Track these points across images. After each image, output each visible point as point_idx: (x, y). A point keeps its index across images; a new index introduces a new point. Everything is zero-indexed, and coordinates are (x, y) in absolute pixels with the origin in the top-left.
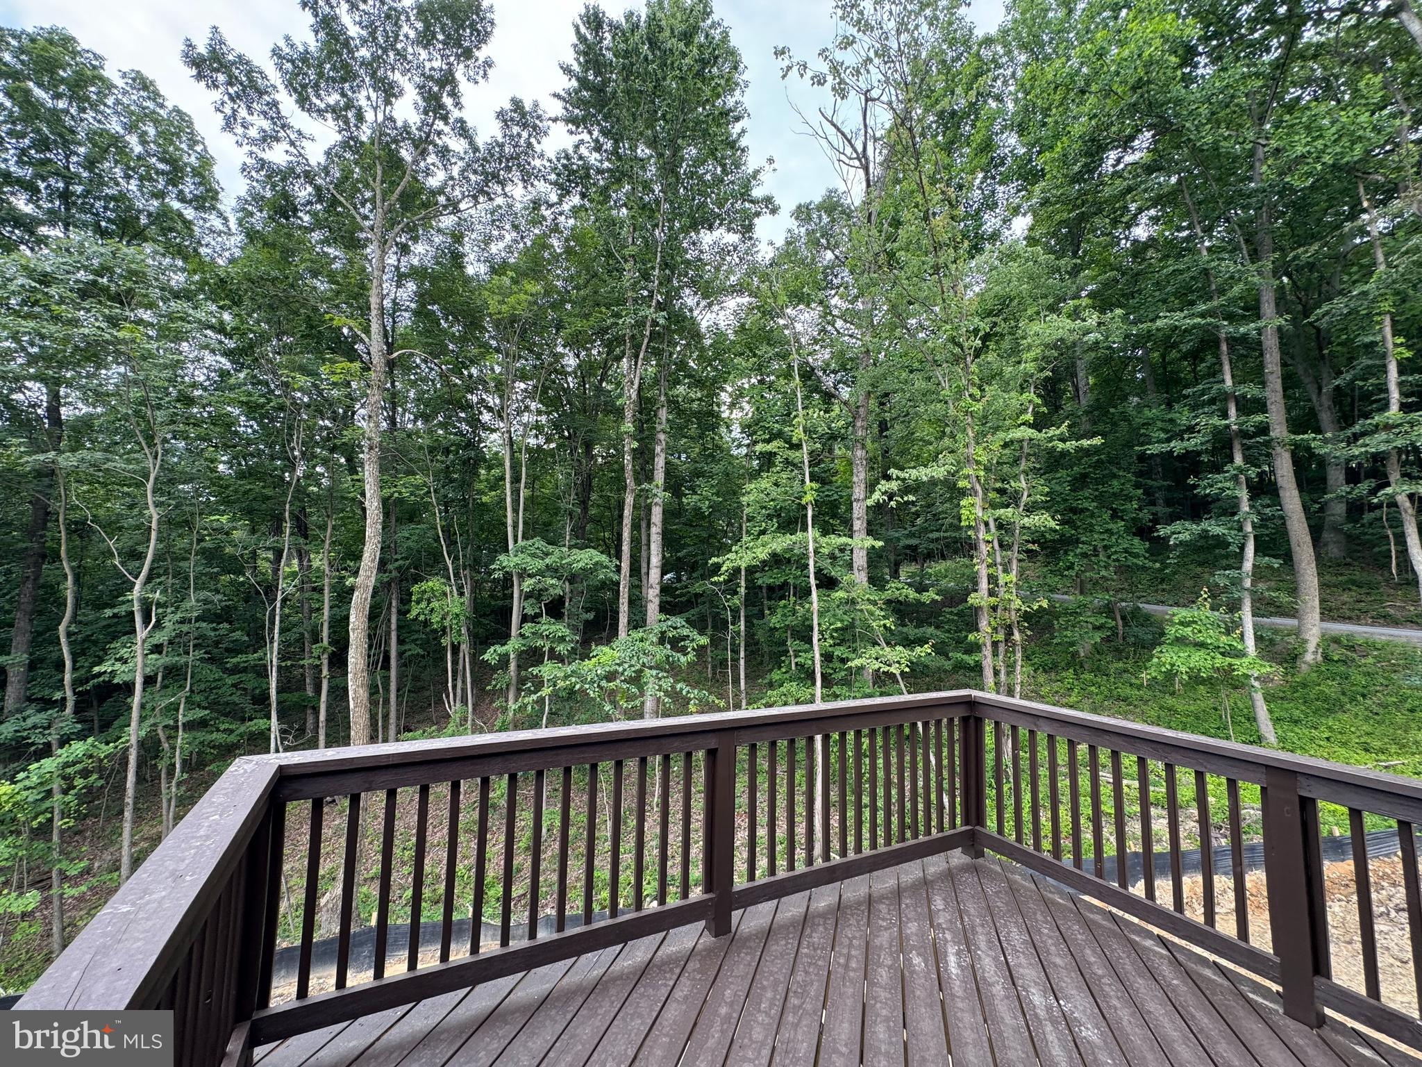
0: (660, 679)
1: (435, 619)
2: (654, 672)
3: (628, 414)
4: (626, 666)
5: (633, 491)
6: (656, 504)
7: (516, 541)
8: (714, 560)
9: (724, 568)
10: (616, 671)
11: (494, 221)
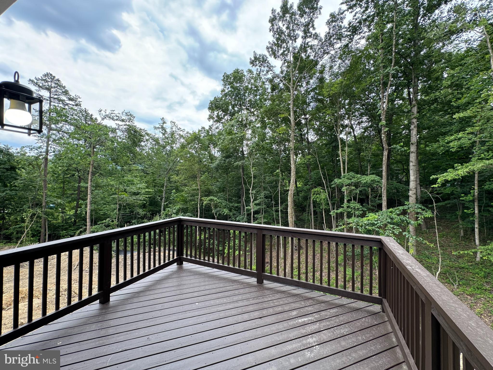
0: (394, 229)
1: (318, 200)
2: (392, 226)
3: (383, 117)
4: (379, 222)
5: (386, 149)
6: (412, 152)
7: (344, 172)
8: (434, 177)
9: (439, 181)
10: (374, 224)
11: (332, 60)
